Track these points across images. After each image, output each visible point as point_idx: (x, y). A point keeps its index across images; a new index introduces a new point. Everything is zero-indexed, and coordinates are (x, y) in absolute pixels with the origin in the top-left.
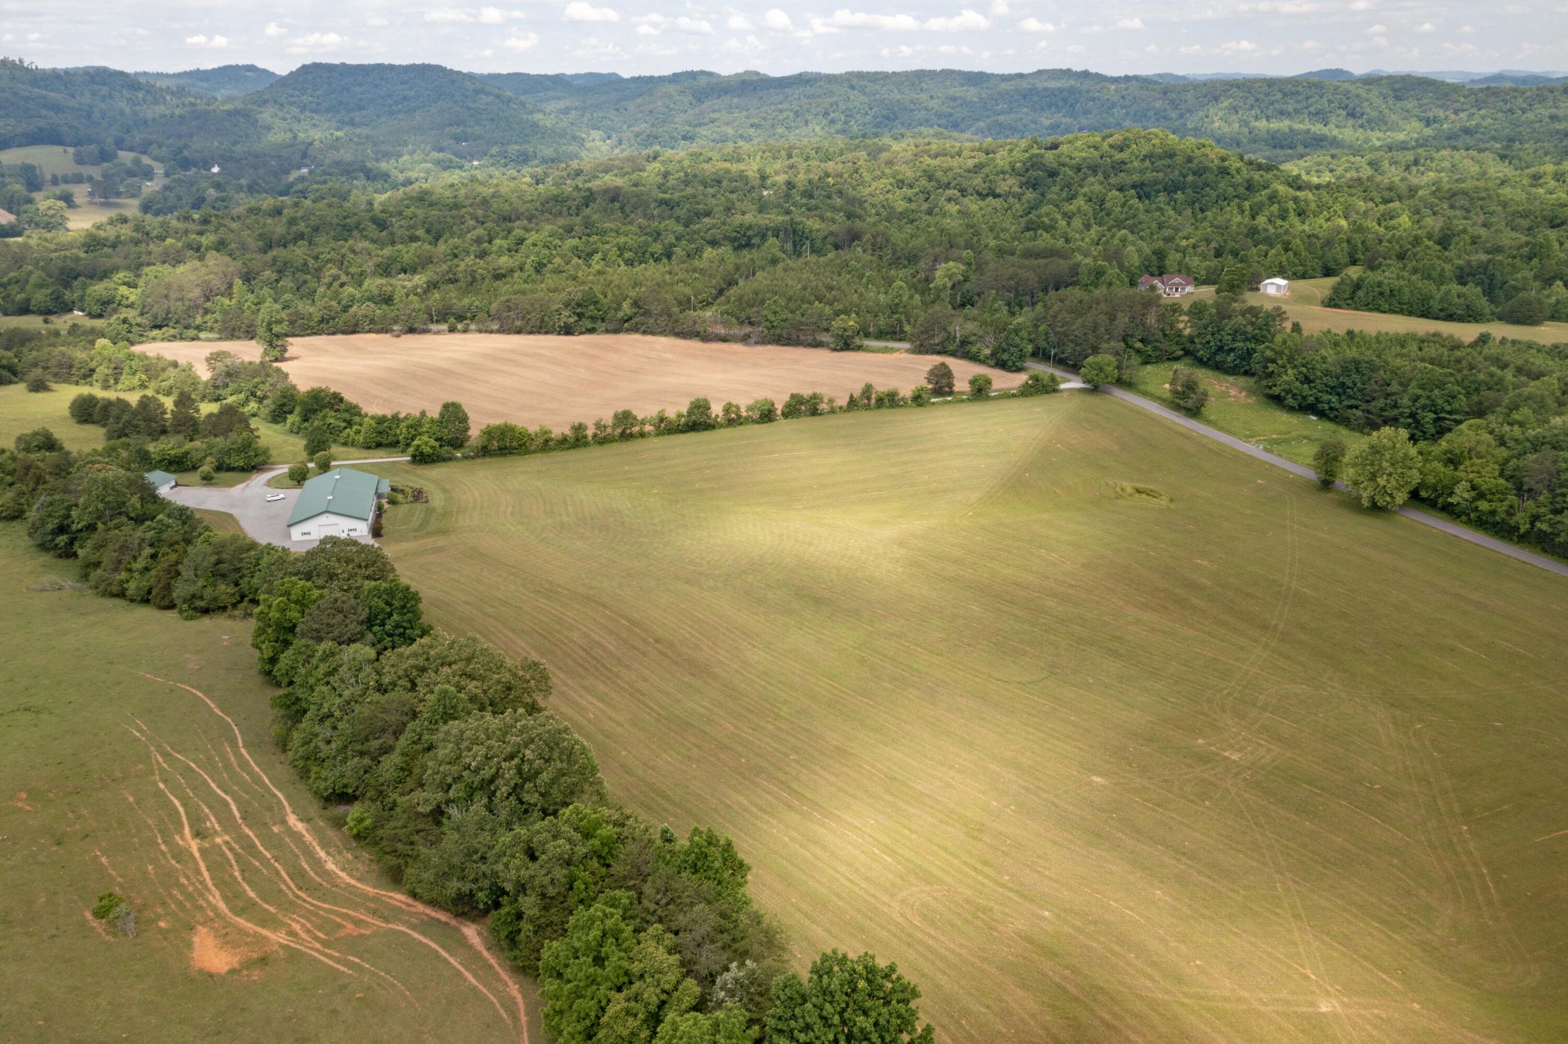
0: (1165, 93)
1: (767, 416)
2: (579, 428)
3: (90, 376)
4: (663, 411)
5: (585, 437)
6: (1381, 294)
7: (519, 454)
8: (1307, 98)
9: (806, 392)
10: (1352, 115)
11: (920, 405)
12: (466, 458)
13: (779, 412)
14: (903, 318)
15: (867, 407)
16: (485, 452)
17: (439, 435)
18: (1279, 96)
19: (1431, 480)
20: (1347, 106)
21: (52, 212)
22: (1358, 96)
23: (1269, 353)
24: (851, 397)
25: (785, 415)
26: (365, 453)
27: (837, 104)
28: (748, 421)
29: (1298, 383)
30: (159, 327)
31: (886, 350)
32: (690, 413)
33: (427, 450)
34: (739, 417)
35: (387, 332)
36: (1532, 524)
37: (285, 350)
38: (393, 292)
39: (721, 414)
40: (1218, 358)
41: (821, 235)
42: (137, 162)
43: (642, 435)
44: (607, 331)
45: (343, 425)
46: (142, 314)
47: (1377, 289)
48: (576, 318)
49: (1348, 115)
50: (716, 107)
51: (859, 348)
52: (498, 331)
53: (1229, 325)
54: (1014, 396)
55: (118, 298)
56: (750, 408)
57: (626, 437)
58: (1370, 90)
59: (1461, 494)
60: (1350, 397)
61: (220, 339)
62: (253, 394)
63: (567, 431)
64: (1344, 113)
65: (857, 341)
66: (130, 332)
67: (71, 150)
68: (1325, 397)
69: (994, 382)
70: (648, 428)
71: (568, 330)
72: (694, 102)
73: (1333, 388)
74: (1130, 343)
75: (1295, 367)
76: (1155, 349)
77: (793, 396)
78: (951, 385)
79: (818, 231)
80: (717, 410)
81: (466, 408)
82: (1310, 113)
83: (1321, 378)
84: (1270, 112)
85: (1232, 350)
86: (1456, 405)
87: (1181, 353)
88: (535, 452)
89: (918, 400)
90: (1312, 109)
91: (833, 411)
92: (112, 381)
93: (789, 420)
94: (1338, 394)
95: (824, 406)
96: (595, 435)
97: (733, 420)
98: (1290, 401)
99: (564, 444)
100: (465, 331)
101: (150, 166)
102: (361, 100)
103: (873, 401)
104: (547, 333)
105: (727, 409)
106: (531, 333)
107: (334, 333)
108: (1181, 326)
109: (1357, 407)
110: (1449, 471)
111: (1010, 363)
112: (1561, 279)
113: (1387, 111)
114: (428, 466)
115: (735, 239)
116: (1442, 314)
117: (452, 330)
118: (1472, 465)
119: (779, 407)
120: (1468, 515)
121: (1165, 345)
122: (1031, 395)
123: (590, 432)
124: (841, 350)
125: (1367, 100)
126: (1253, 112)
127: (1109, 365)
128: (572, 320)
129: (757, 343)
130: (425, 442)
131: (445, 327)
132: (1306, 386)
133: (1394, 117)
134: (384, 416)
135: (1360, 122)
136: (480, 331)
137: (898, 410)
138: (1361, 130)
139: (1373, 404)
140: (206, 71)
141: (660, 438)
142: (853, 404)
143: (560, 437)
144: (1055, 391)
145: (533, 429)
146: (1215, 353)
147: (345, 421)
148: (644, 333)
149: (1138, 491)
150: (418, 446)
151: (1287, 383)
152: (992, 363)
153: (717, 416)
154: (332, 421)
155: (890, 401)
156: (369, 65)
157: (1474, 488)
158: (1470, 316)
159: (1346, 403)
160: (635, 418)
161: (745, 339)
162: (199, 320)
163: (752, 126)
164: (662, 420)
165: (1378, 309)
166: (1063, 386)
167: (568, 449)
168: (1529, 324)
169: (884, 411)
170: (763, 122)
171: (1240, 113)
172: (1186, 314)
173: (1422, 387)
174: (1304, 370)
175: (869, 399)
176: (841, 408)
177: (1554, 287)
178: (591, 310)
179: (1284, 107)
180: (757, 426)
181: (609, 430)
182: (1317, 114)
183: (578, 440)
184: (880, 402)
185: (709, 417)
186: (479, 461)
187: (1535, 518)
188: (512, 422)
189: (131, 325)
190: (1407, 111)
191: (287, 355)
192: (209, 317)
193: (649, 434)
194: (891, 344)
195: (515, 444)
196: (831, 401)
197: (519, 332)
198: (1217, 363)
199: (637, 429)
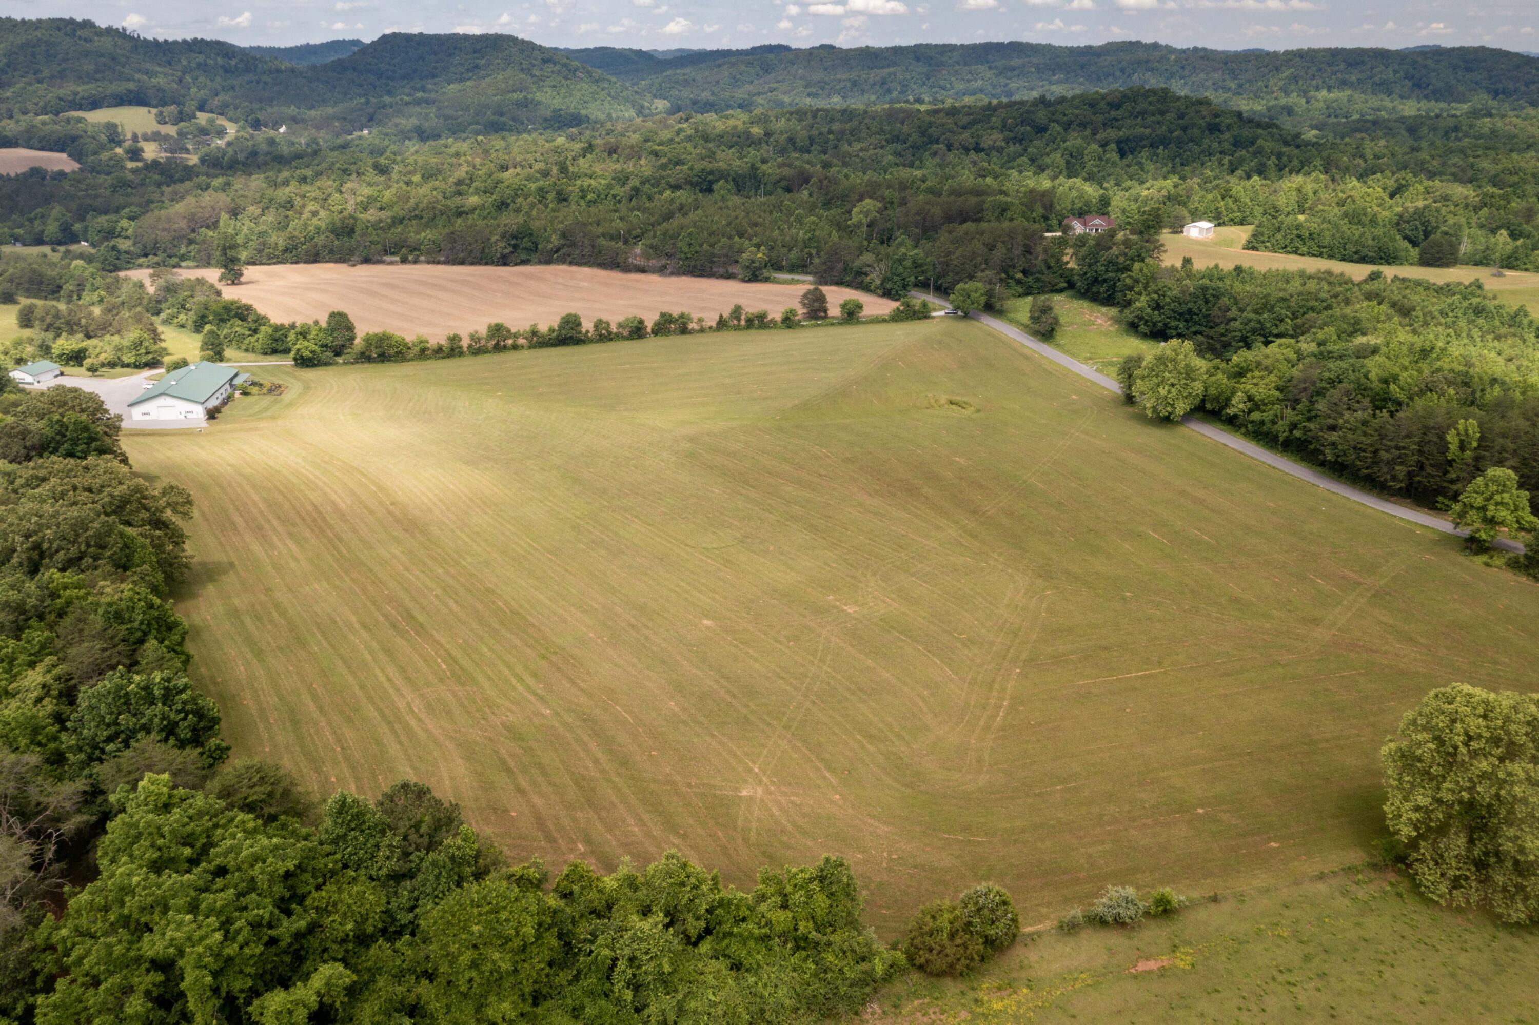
0: (1226, 63)
1: (637, 331)
2: (455, 339)
3: (58, 292)
4: (535, 325)
5: (461, 347)
6: (1299, 236)
7: (396, 361)
8: (1372, 68)
9: (675, 312)
10: (1417, 85)
11: (789, 327)
12: (345, 363)
13: (649, 330)
14: (814, 252)
15: (737, 328)
16: (364, 358)
17: (324, 342)
18: (1343, 66)
19: (1212, 391)
20: (1413, 77)
21: (112, 162)
22: (1425, 66)
23: (1128, 281)
24: (721, 316)
25: (655, 333)
26: (261, 357)
27: (895, 75)
28: (618, 337)
29: (1149, 310)
30: (146, 255)
31: (792, 282)
32: (561, 327)
33: (307, 354)
34: (610, 333)
35: (344, 262)
36: (1291, 431)
37: (241, 275)
38: (355, 225)
39: (591, 330)
40: (1094, 289)
41: (774, 178)
42: (211, 122)
43: (515, 347)
44: (540, 262)
45: (247, 333)
46: (134, 244)
47: (1295, 232)
48: (511, 249)
49: (1414, 85)
50: (780, 78)
51: (767, 280)
52: (444, 263)
53: (1105, 256)
54: (884, 321)
55: (118, 229)
56: (620, 325)
57: (499, 348)
58: (1439, 61)
59: (1238, 405)
60: (1196, 323)
61: (197, 267)
62: (183, 307)
63: (444, 342)
64: (1410, 84)
65: (766, 273)
66: (118, 259)
67: (154, 111)
68: (1173, 323)
69: (864, 308)
70: (521, 341)
71: (504, 261)
72: (761, 73)
73: (1181, 314)
74: (1011, 274)
75: (1149, 295)
76: (1037, 280)
77: (663, 315)
78: (825, 311)
79: (769, 175)
80: (587, 326)
81: (351, 318)
82: (1374, 84)
83: (1169, 304)
84: (1331, 82)
85: (1105, 281)
86: (1282, 328)
87: (1065, 285)
88: (412, 360)
89: (789, 322)
90: (1377, 79)
91: (702, 330)
92: (75, 297)
93: (658, 338)
94: (1186, 321)
95: (692, 326)
96: (470, 346)
97: (604, 335)
98: (1142, 328)
99: (439, 353)
100: (416, 262)
101: (223, 126)
102: (436, 68)
103: (743, 323)
104: (487, 264)
105: (599, 324)
106: (473, 264)
107: (297, 262)
108: (1066, 259)
109: (1201, 333)
110: (1232, 383)
111: (893, 292)
112: (1508, 228)
113: (1454, 82)
114: (308, 369)
115: (697, 184)
116: (1356, 257)
117: (404, 261)
118: (1253, 377)
119: (649, 325)
120: (1246, 427)
121: (1048, 277)
122: (901, 320)
123: (465, 343)
124: (749, 281)
125: (1434, 70)
126: (1314, 82)
127: (976, 292)
128: (507, 251)
129: (672, 274)
130: (307, 347)
131: (397, 258)
132: (1156, 313)
133: (1461, 88)
134: (282, 325)
135: (1426, 92)
136: (429, 262)
137: (767, 331)
138: (1425, 101)
139: (1216, 329)
140: (315, 45)
141: (532, 351)
142: (722, 324)
143: (435, 347)
144: (927, 317)
145: (410, 338)
146: (1092, 284)
147: (250, 330)
148: (571, 263)
149: (951, 403)
150: (298, 350)
151: (1140, 309)
152: (880, 292)
153: (588, 332)
154: (238, 329)
155: (758, 322)
156: (445, 35)
157: (1250, 398)
158: (1381, 258)
159: (1193, 329)
160: (509, 331)
161: (661, 270)
162: (183, 250)
163: (809, 95)
164: (534, 333)
165: (1296, 252)
166: (934, 314)
167: (443, 358)
168: (1439, 266)
169: (753, 332)
170: (820, 92)
171: (1300, 82)
172: (1071, 247)
173: (1256, 312)
174: (1156, 296)
175: (739, 320)
176: (711, 328)
177: (1498, 236)
178: (526, 243)
179: (1347, 76)
180: (626, 342)
181: (483, 342)
182: (1381, 84)
183: (452, 350)
184: (750, 323)
185: (580, 332)
186: (357, 366)
187: (1294, 426)
188: (390, 331)
189: (119, 252)
190: (1477, 83)
191: (243, 279)
192: (192, 247)
193: (523, 347)
194: (796, 277)
195: (392, 351)
196: (700, 320)
197: (462, 263)
198: (1093, 294)
199: (510, 342)
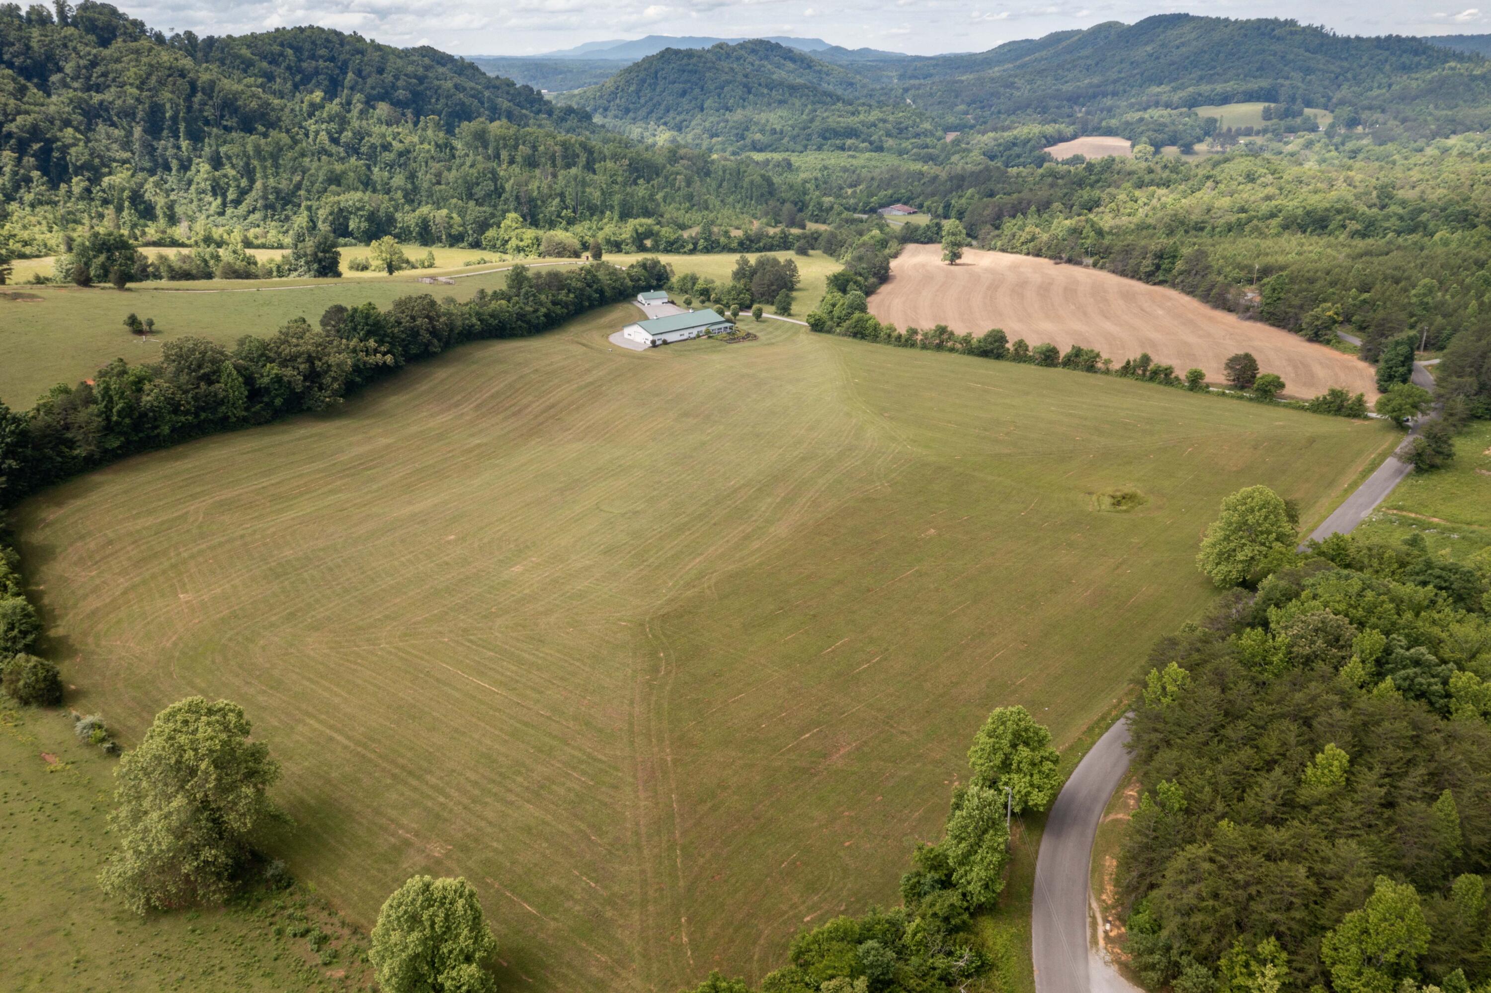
1: (1050, 359)
2: (913, 332)
4: (970, 333)
5: (914, 340)
7: (868, 341)
9: (1088, 347)
11: (1191, 390)
12: (840, 334)
13: (1060, 360)
15: (1143, 378)
16: (849, 332)
24: (1128, 362)
25: (1065, 364)
35: (1055, 259)
43: (952, 350)
51: (1327, 342)
52: (1113, 272)
54: (1302, 408)
63: (905, 333)
70: (958, 346)
71: (1147, 279)
77: (1076, 348)
88: (880, 343)
89: (1193, 383)
91: (1107, 372)
93: (1067, 369)
95: (1099, 365)
96: (921, 340)
99: (898, 341)
100: (1101, 268)
103: (1148, 373)
104: (1138, 279)
114: (813, 333)
117: (1094, 266)
119: (1061, 356)
122: (1321, 412)
123: (919, 337)
131: (1091, 261)
137: (1171, 388)
141: (960, 356)
142: (1127, 370)
143: (898, 335)
144: (1358, 416)
148: (1182, 290)
150: (810, 317)
155: (1163, 377)
160: (952, 334)
161: (1245, 312)
164: (968, 341)
167: (900, 346)
169: (1156, 385)
175: (1145, 369)
176: (1116, 371)
181: (930, 339)
183: (908, 340)
184: (1155, 376)
186: (843, 338)
193: (957, 350)
196: (1108, 361)
199: (949, 344)
